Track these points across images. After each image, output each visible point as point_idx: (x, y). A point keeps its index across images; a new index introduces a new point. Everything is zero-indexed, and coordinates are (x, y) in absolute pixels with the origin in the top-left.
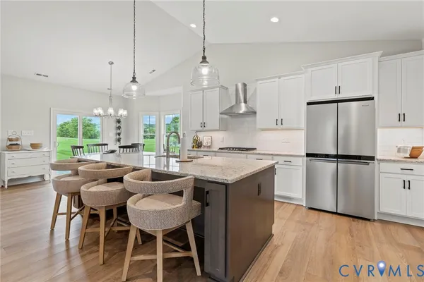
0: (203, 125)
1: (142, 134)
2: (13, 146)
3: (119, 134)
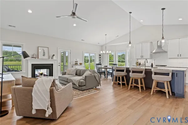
0: (142, 57)
1: (109, 60)
2: (76, 64)
3: (100, 60)
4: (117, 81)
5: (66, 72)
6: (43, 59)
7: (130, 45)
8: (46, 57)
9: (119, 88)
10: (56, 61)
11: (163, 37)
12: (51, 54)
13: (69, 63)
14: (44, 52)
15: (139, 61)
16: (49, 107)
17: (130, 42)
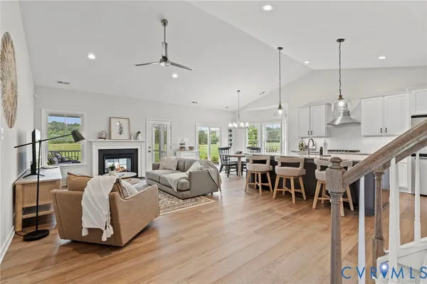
0: (310, 133)
1: (248, 140)
2: (182, 148)
3: (231, 140)
4: (254, 182)
5: (159, 165)
6: (118, 141)
7: (280, 112)
8: (125, 136)
9: (256, 195)
10: (143, 145)
11: (341, 96)
12: (134, 131)
13: (168, 147)
14: (121, 128)
15: (306, 142)
16: (109, 224)
17: (280, 106)
